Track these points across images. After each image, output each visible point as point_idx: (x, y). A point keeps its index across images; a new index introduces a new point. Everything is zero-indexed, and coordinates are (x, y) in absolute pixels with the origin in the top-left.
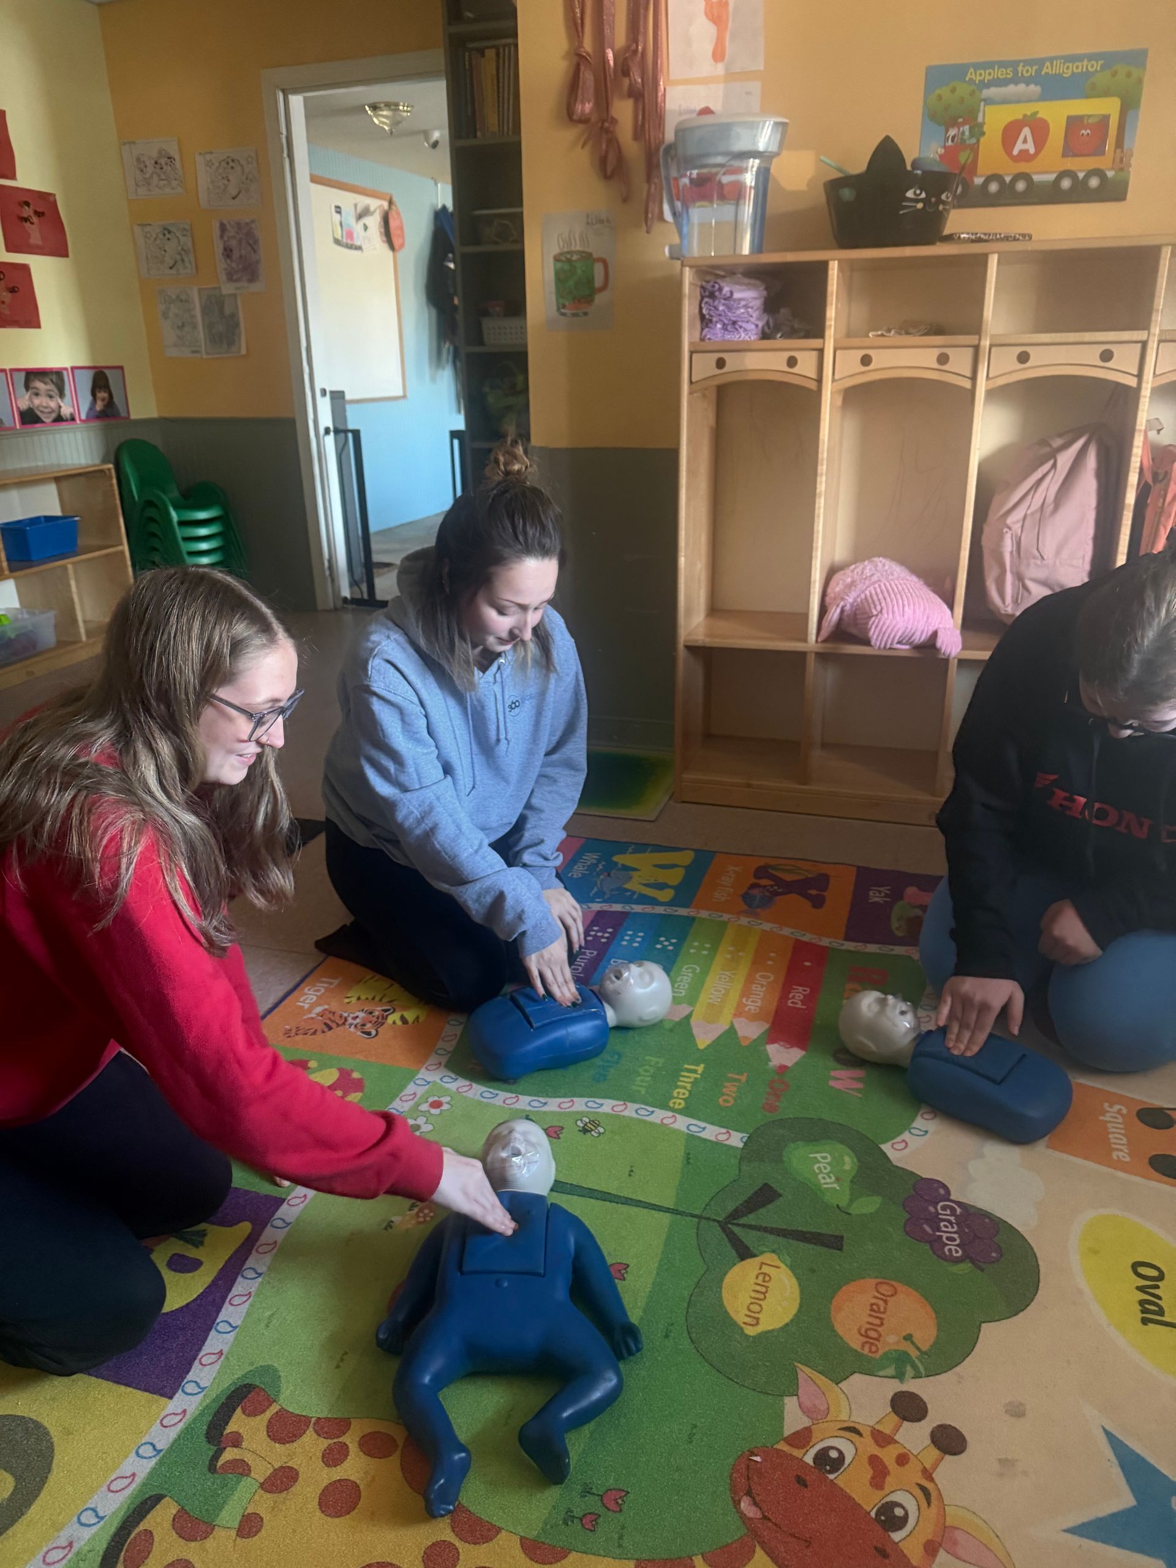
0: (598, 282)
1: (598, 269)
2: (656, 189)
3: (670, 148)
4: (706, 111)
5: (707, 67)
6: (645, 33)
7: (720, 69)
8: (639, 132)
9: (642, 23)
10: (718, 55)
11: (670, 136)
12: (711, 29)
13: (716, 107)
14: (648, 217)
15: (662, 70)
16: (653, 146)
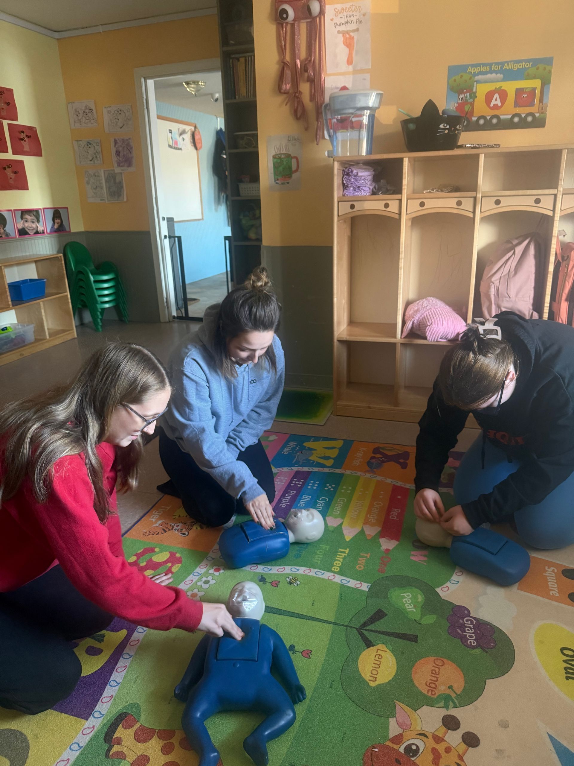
0: (294, 168)
1: (294, 161)
2: (321, 124)
3: (326, 106)
4: (344, 88)
5: (344, 67)
6: (315, 52)
7: (351, 68)
8: (312, 98)
9: (313, 48)
10: (350, 61)
11: (327, 99)
12: (346, 50)
13: (349, 86)
14: (317, 137)
15: (323, 69)
16: (319, 104)
